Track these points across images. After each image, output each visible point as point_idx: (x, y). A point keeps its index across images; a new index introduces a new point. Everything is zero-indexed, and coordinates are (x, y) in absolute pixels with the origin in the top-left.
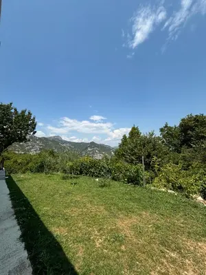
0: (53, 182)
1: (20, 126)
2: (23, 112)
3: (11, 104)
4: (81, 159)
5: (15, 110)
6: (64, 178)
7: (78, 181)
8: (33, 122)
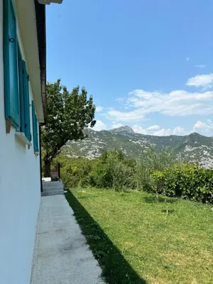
0: (130, 205)
1: (73, 114)
2: (75, 91)
3: (59, 81)
4: (175, 168)
5: (65, 90)
6: (148, 200)
7: (174, 206)
8: (90, 106)
